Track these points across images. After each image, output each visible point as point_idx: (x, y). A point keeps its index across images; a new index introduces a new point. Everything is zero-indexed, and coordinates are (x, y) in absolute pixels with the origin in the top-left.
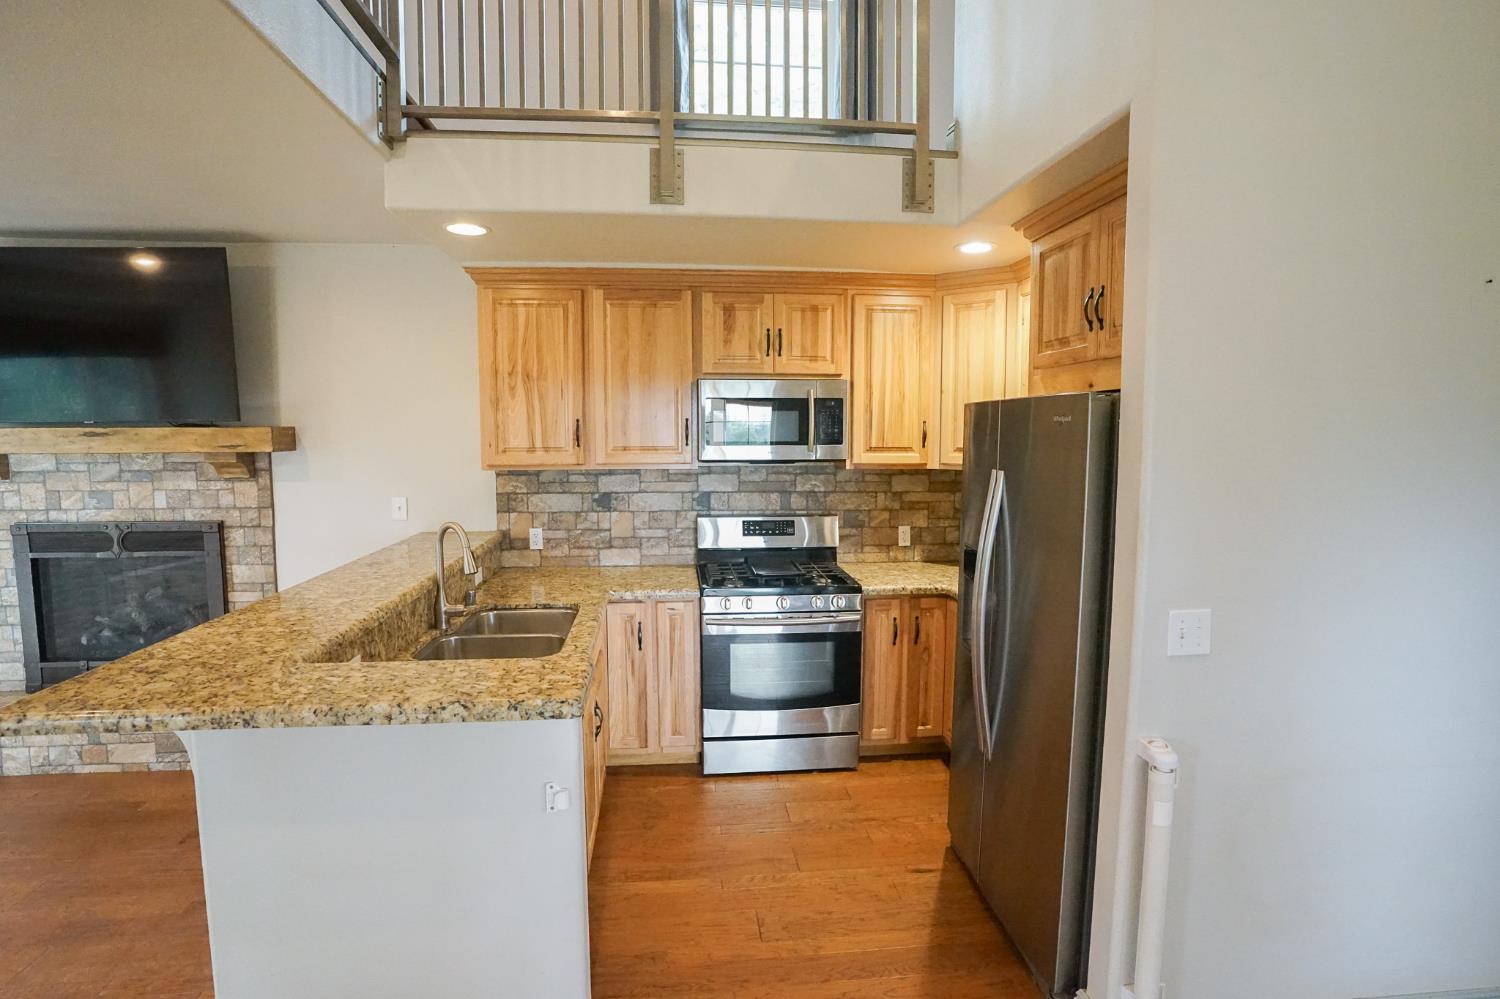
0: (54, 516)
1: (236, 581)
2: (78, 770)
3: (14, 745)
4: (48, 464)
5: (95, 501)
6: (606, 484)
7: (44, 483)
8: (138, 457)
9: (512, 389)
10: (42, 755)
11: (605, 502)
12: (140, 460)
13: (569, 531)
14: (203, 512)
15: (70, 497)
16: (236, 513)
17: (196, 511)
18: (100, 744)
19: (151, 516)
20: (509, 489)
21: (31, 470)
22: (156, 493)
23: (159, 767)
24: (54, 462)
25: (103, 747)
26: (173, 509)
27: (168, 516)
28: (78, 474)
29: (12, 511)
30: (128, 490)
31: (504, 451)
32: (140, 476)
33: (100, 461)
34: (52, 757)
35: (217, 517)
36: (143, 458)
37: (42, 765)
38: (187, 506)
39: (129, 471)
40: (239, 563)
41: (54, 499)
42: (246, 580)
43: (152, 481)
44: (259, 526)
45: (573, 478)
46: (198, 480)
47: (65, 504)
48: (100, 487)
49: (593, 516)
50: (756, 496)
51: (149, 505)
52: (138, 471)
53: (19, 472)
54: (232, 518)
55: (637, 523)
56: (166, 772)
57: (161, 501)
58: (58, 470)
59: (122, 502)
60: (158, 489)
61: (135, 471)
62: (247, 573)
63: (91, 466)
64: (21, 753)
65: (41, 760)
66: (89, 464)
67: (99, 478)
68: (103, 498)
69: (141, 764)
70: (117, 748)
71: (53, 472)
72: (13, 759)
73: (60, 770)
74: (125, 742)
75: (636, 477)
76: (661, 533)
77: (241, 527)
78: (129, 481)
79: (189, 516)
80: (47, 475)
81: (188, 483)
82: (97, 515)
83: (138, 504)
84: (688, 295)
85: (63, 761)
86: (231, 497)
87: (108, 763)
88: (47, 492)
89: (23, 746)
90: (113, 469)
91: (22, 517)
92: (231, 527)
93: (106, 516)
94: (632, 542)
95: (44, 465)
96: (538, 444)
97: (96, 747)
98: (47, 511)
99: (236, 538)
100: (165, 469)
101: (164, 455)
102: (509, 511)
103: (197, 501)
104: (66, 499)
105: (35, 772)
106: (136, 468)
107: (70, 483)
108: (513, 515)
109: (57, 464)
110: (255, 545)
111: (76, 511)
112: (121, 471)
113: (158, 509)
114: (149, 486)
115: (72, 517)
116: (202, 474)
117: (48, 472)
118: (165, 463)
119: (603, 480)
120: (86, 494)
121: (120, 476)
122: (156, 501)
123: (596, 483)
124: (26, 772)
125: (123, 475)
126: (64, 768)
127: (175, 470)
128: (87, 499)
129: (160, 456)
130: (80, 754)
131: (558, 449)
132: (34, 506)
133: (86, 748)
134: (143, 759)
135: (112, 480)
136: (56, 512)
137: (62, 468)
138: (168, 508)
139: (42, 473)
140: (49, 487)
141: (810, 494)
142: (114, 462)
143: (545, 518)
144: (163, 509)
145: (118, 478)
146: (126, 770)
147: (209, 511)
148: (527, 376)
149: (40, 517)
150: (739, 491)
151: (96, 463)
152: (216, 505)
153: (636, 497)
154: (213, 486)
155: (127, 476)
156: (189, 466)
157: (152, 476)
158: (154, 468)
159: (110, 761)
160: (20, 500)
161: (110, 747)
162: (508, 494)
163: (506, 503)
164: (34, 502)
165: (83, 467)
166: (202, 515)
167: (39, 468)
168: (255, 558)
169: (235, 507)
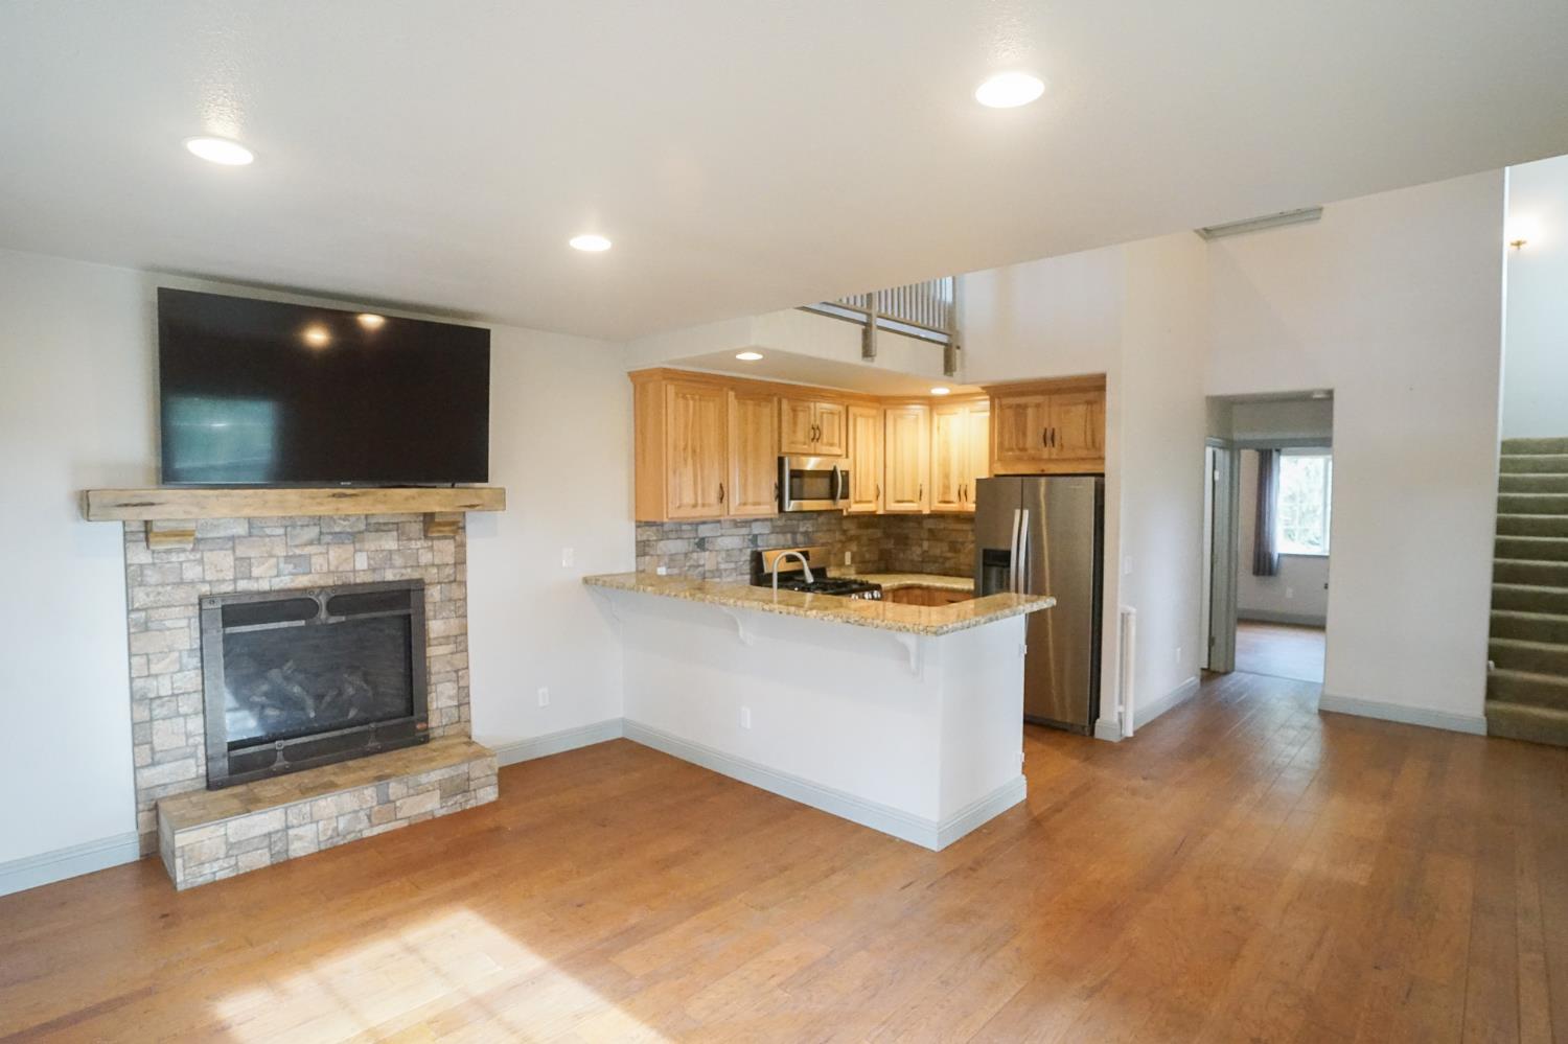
0: (243, 585)
1: (432, 635)
2: (367, 834)
3: (303, 823)
4: (241, 529)
5: (291, 566)
6: (704, 531)
7: (233, 549)
8: (340, 519)
9: (685, 460)
10: (331, 827)
11: (701, 544)
12: (342, 522)
13: (681, 567)
14: (403, 571)
15: (263, 564)
16: (435, 570)
17: (396, 571)
18: (389, 802)
19: (352, 579)
20: (645, 538)
21: (218, 535)
22: (358, 555)
23: (444, 812)
24: (247, 526)
25: (392, 805)
26: (374, 570)
27: (369, 578)
28: (273, 538)
29: (192, 583)
30: (327, 553)
31: (679, 507)
32: (340, 538)
33: (299, 523)
34: (341, 827)
35: (416, 575)
36: (344, 520)
37: (331, 838)
38: (387, 566)
39: (331, 533)
40: (435, 619)
41: (243, 566)
42: (441, 635)
43: (354, 543)
44: (455, 581)
45: (684, 527)
46: (398, 540)
47: (256, 572)
48: (298, 551)
49: (695, 555)
50: (780, 536)
51: (348, 567)
52: (340, 533)
53: (202, 539)
54: (431, 575)
55: (720, 560)
56: (449, 815)
57: (362, 562)
58: (250, 535)
59: (321, 566)
60: (360, 551)
61: (336, 533)
62: (443, 627)
63: (289, 529)
64: (308, 831)
65: (330, 833)
66: (286, 527)
67: (297, 542)
68: (300, 562)
69: (426, 813)
70: (405, 803)
71: (244, 537)
72: (299, 838)
73: (350, 838)
74: (413, 795)
75: (718, 525)
76: (732, 565)
77: (439, 583)
78: (328, 544)
79: (390, 576)
80: (237, 541)
81: (389, 543)
82: (293, 581)
83: (337, 567)
84: (775, 399)
85: (352, 829)
86: (430, 555)
87: (396, 820)
88: (236, 559)
89: (311, 823)
90: (313, 532)
91: (205, 589)
92: (430, 584)
93: (303, 581)
94: (717, 574)
95: (234, 530)
96: (700, 502)
97: (386, 806)
98: (235, 580)
99: (434, 594)
100: (367, 530)
101: (367, 516)
102: (645, 554)
103: (398, 561)
104: (258, 566)
105: (323, 847)
106: (337, 529)
107: (264, 549)
108: (647, 558)
109: (249, 528)
110: (450, 600)
111: (270, 576)
112: (321, 533)
113: (359, 571)
114: (351, 548)
115: (264, 586)
116: (403, 533)
117: (239, 537)
118: (368, 525)
119: (701, 527)
120: (282, 560)
121: (319, 540)
122: (356, 563)
123: (697, 530)
124: (313, 849)
125: (322, 537)
126: (353, 835)
127: (377, 531)
128: (282, 565)
129: (363, 517)
130: (369, 817)
131: (709, 505)
132: (220, 576)
133: (376, 808)
134: (429, 807)
135: (311, 543)
136: (245, 581)
137: (255, 532)
138: (369, 569)
139: (232, 538)
140: (239, 553)
141: (806, 533)
142: (315, 525)
143: (666, 560)
144: (363, 571)
145: (318, 541)
146: (413, 822)
147: (409, 570)
148: (694, 451)
149: (228, 588)
150: (772, 533)
151: (294, 526)
152: (415, 564)
153: (719, 539)
154: (414, 545)
155: (328, 538)
156: (391, 526)
157: (354, 537)
158: (356, 530)
159: (398, 817)
160: (204, 571)
161: (398, 804)
162: (644, 541)
163: (643, 549)
164: (222, 571)
165: (281, 531)
166: (402, 575)
167: (230, 533)
168: (451, 611)
169: (433, 565)
